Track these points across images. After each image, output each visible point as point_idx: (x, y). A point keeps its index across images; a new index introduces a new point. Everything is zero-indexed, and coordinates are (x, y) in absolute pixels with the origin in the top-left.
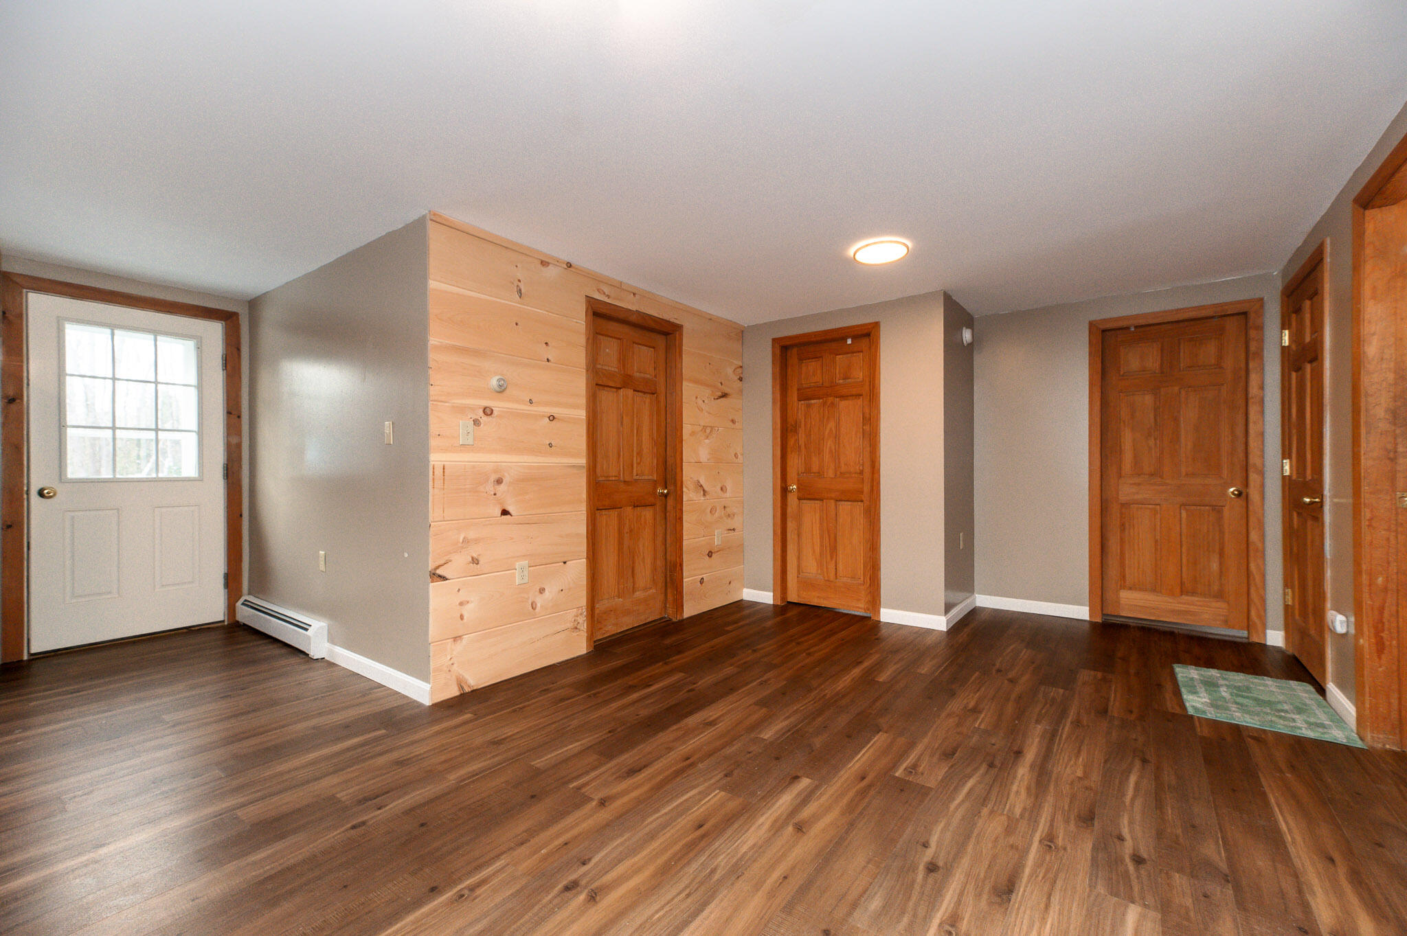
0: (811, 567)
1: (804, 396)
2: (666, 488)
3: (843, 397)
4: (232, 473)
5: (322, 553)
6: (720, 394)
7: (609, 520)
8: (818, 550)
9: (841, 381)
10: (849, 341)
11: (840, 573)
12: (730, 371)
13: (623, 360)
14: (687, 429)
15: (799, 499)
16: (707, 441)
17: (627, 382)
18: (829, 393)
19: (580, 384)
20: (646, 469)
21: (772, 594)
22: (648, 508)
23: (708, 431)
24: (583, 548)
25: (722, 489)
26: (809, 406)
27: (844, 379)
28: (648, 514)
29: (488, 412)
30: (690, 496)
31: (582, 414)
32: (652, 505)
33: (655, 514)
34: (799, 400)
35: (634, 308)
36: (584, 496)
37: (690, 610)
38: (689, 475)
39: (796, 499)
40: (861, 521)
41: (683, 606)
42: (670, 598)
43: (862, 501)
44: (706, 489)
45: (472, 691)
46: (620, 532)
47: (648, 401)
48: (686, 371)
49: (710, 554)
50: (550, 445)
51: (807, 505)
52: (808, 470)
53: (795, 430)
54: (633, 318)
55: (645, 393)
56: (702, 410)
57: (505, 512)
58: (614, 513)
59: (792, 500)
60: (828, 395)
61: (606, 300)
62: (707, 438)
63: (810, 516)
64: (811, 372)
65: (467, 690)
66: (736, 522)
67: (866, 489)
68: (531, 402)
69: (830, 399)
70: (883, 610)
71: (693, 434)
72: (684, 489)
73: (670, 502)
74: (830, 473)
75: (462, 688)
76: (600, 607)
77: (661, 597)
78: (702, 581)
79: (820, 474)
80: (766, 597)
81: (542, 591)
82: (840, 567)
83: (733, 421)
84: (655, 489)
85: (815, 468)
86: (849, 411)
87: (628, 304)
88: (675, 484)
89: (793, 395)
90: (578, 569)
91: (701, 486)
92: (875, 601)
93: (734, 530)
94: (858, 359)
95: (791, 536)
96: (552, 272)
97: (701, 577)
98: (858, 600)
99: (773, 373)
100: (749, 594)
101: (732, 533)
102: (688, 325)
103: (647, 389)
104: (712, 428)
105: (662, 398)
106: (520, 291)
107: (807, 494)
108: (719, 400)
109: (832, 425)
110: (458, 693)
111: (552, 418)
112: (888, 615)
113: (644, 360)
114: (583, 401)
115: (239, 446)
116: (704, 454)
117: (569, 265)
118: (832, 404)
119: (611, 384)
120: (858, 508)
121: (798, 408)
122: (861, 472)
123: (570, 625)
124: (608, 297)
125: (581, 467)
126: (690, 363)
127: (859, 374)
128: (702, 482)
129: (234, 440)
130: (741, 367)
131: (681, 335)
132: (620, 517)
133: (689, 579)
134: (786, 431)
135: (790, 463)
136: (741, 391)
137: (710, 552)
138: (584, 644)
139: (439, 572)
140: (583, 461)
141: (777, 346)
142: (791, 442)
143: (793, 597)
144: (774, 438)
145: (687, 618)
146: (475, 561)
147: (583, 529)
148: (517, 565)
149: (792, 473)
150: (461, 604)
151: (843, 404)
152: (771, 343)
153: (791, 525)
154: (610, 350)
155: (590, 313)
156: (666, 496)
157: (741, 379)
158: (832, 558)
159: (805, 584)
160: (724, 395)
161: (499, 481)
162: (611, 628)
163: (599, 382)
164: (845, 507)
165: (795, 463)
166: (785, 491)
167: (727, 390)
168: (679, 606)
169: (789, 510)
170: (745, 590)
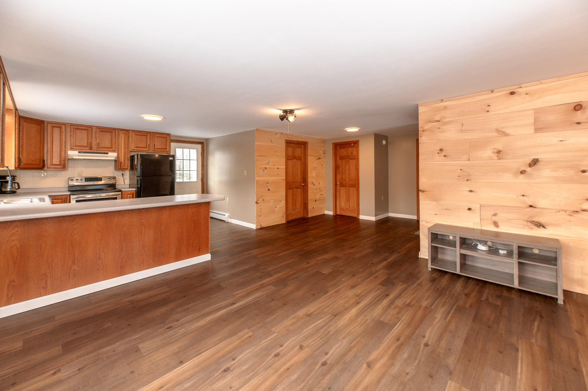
0: (343, 205)
1: (341, 158)
2: (304, 184)
3: (350, 159)
4: (202, 180)
5: (228, 199)
6: (318, 158)
7: (290, 191)
8: (345, 201)
9: (350, 155)
10: (352, 144)
11: (350, 206)
12: (321, 152)
13: (293, 152)
14: (309, 168)
15: (340, 186)
16: (315, 171)
17: (294, 158)
18: (348, 158)
19: (284, 160)
20: (299, 178)
21: (332, 212)
22: (300, 189)
23: (315, 168)
24: (284, 198)
25: (319, 184)
26: (342, 161)
27: (351, 154)
28: (299, 190)
29: (266, 168)
30: (310, 185)
31: (284, 167)
32: (301, 188)
33: (301, 190)
34: (340, 159)
35: (296, 140)
36: (285, 186)
37: (310, 215)
38: (310, 180)
39: (339, 186)
40: (356, 192)
41: (308, 214)
42: (305, 212)
43: (355, 187)
44: (314, 184)
45: (263, 227)
46: (293, 195)
47: (299, 162)
48: (309, 154)
49: (316, 201)
50: (278, 175)
51: (342, 188)
52: (342, 179)
53: (339, 168)
54: (296, 142)
55: (299, 160)
56: (313, 163)
57: (269, 190)
58: (291, 190)
59: (338, 187)
60: (347, 159)
61: (289, 139)
62: (315, 170)
63: (343, 191)
64: (343, 152)
65: (262, 227)
66: (323, 193)
67: (356, 183)
68: (274, 165)
69: (348, 160)
70: (360, 216)
71: (311, 169)
72: (309, 184)
73: (305, 187)
74: (348, 180)
75: (261, 226)
76: (288, 213)
77: (302, 212)
78: (313, 208)
79: (345, 180)
80: (331, 213)
81: (276, 207)
82: (350, 204)
83: (322, 165)
84: (301, 183)
85: (344, 178)
86: (352, 162)
87: (294, 139)
88: (306, 182)
89: (338, 158)
90: (283, 203)
91: (313, 183)
92: (358, 214)
93: (322, 195)
94: (354, 149)
95: (338, 196)
96: (278, 135)
97: (313, 207)
98: (355, 213)
99: (333, 153)
100: (327, 212)
101: (322, 196)
102: (309, 142)
103: (299, 159)
104: (316, 167)
105: (303, 161)
106: (272, 141)
107: (342, 185)
108: (318, 160)
109: (348, 167)
110: (260, 228)
111: (278, 168)
112: (362, 217)
113: (298, 152)
114: (284, 164)
115: (204, 173)
116: (314, 175)
117: (282, 133)
118: (348, 161)
119: (290, 159)
120: (355, 189)
121: (339, 162)
122: (355, 179)
123: (282, 216)
124: (290, 138)
125: (284, 179)
126: (310, 151)
127: (355, 153)
128: (313, 182)
129: (203, 172)
130: (324, 150)
131: (308, 144)
132: (293, 191)
133: (310, 207)
134: (336, 168)
135: (338, 177)
136: (324, 157)
137: (316, 200)
138: (285, 220)
139: (257, 202)
140: (284, 178)
141: (334, 145)
142: (338, 171)
143: (338, 213)
144: (333, 170)
145: (310, 217)
146: (263, 200)
147: (284, 194)
148: (271, 201)
149: (338, 180)
150: (261, 209)
151: (351, 161)
152: (332, 144)
153: (338, 194)
154: (290, 150)
155: (286, 143)
156: (304, 185)
157: (324, 154)
158: (348, 202)
159: (341, 209)
160: (320, 158)
161: (268, 183)
162: (291, 218)
163: (288, 158)
164: (351, 188)
165: (339, 177)
166: (336, 184)
167: (320, 157)
168: (307, 214)
169: (337, 190)
170: (326, 211)
